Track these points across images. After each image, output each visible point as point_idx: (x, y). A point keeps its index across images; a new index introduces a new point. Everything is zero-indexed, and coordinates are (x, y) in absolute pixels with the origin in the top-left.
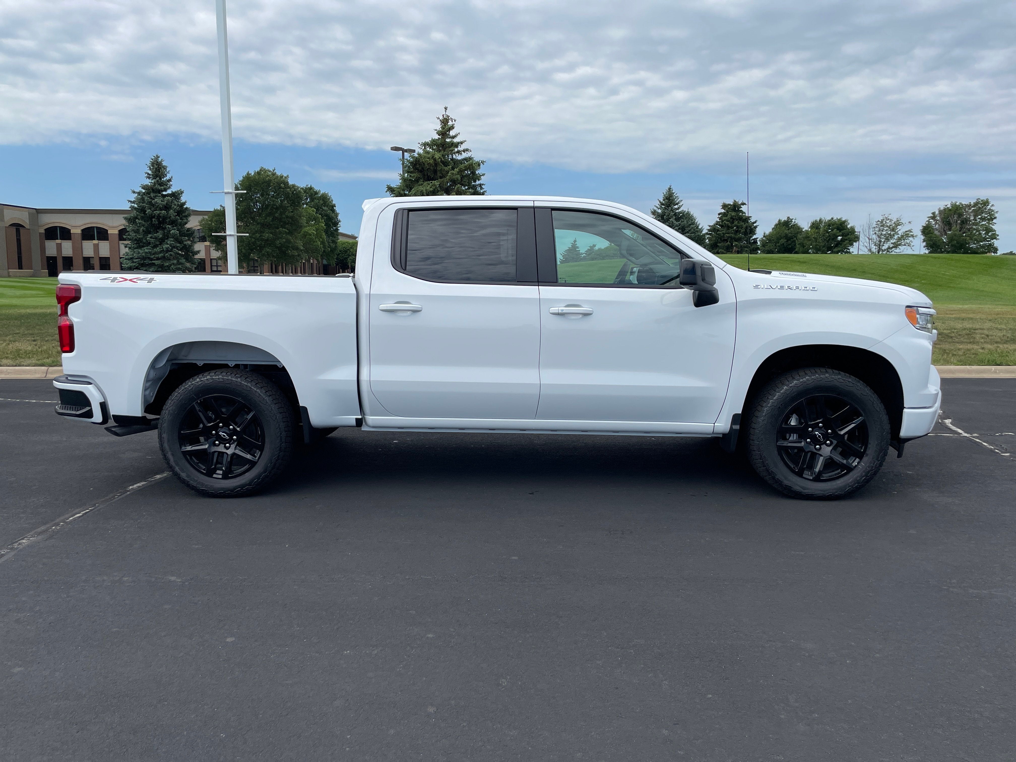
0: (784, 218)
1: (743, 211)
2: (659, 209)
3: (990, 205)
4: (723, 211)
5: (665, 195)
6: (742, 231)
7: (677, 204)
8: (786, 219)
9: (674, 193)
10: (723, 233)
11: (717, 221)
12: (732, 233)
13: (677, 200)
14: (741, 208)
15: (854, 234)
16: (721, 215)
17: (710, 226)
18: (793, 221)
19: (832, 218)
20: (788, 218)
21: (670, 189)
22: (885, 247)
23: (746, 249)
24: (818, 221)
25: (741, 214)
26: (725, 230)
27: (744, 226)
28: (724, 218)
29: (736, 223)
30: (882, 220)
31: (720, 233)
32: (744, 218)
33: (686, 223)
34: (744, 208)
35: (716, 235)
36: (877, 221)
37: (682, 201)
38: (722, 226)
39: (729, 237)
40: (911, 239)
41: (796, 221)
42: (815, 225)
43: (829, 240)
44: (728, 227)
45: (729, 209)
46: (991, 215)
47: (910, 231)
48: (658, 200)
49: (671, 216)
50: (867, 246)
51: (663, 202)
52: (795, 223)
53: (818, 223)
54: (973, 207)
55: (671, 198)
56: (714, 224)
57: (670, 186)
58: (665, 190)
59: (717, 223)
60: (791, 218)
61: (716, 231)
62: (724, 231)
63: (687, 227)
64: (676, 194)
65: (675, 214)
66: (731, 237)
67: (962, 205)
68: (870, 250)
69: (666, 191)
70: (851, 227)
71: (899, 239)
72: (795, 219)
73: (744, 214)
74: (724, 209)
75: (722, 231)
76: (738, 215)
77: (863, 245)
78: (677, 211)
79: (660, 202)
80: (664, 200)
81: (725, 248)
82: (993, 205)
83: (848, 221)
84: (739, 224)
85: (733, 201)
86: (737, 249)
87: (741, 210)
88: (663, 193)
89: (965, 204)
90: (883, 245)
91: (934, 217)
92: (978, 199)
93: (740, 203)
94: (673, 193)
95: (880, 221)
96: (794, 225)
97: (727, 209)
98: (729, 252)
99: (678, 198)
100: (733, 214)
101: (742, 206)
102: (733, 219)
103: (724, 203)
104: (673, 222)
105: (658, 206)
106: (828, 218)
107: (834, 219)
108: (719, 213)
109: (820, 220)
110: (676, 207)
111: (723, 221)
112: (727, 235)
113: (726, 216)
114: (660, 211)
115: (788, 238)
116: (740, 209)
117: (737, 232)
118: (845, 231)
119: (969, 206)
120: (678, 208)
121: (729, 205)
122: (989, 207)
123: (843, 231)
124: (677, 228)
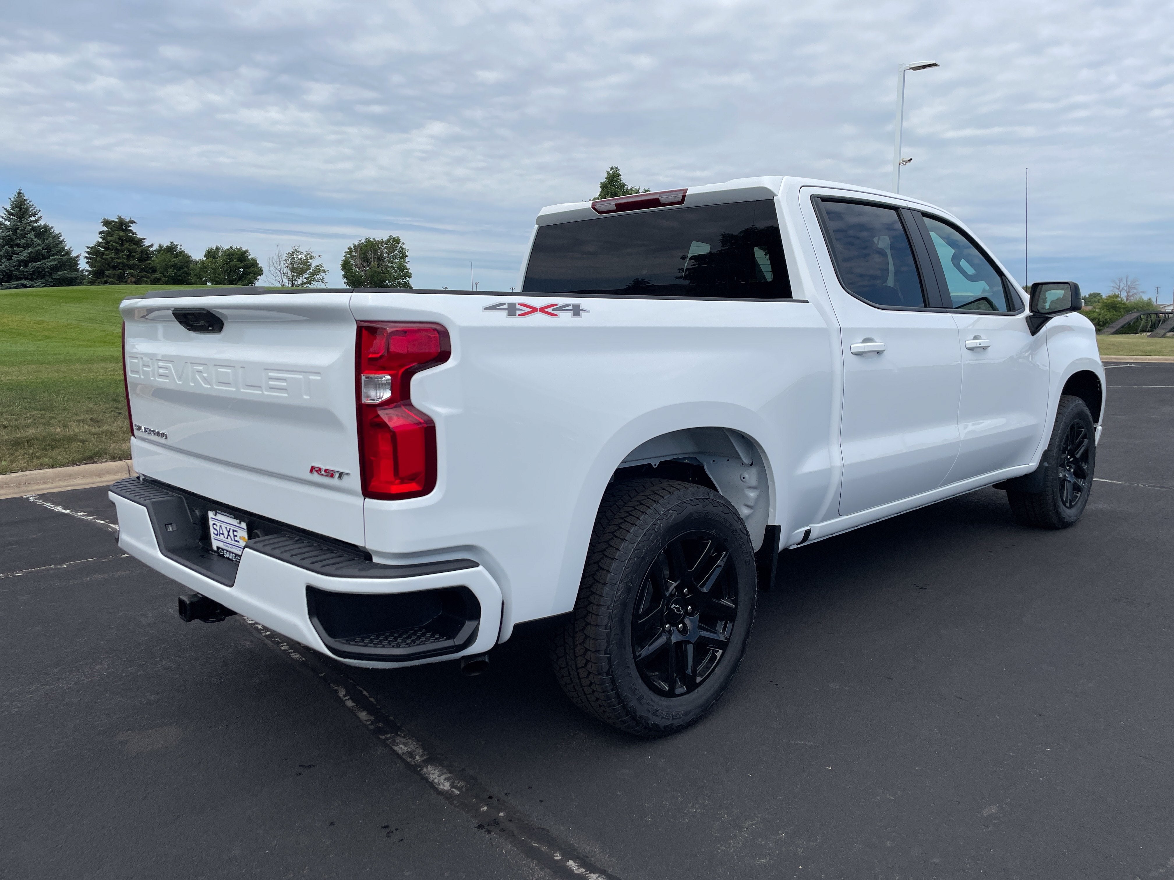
0: (166, 243)
1: (132, 231)
2: (6, 220)
3: (401, 243)
4: (105, 229)
5: (13, 202)
6: (137, 256)
7: (34, 215)
8: (169, 244)
9: (27, 200)
10: (111, 258)
11: (98, 242)
12: (124, 258)
13: (32, 210)
14: (131, 226)
15: (257, 266)
16: (103, 234)
17: (88, 248)
18: (179, 247)
19: (231, 247)
20: (172, 243)
21: (19, 194)
22: (299, 282)
23: (146, 279)
24: (214, 249)
25: (131, 234)
26: (113, 254)
27: (139, 250)
28: (109, 239)
29: (127, 245)
30: (293, 252)
31: (107, 257)
32: (136, 240)
33: (52, 241)
34: (133, 228)
35: (101, 260)
36: (287, 253)
37: (40, 211)
38: (107, 249)
39: (120, 263)
40: (323, 274)
41: (181, 247)
42: (212, 254)
43: (230, 272)
44: (117, 251)
45: (113, 226)
46: (402, 253)
47: (321, 266)
48: (3, 207)
49: (27, 231)
50: (279, 280)
51: (12, 211)
52: (181, 250)
53: (214, 252)
54: (386, 244)
55: (22, 206)
56: (95, 245)
57: (20, 190)
58: (12, 195)
59: (99, 244)
60: (175, 243)
61: (101, 254)
62: (111, 254)
63: (54, 247)
64: (30, 202)
65: (34, 229)
66: (123, 263)
67: (375, 241)
68: (284, 284)
69: (14, 196)
70: (252, 259)
71: (312, 274)
72: (181, 246)
73: (134, 235)
74: (107, 227)
75: (109, 254)
76: (127, 235)
77: (275, 279)
78: (35, 225)
79: (7, 211)
80: (13, 209)
81: (116, 277)
82: (403, 243)
83: (249, 252)
84: (131, 247)
85: (118, 218)
86: (133, 279)
87: (130, 230)
88: (10, 199)
89: (378, 241)
90: (296, 280)
91: (350, 252)
92: (390, 236)
93: (127, 221)
94: (25, 200)
95: (291, 253)
96: (181, 252)
97: (111, 226)
98: (122, 282)
99: (35, 208)
100: (122, 234)
101: (131, 225)
102: (122, 240)
103: (105, 219)
104: (31, 238)
105: (4, 216)
106: (226, 247)
107: (233, 248)
108: (100, 231)
109: (217, 248)
110: (33, 219)
111: (109, 242)
112: (117, 260)
113: (112, 236)
114: (7, 223)
115: (178, 268)
116: (129, 228)
117: (129, 257)
118: (247, 262)
119: (382, 243)
120: (37, 221)
121: (114, 221)
122: (400, 245)
123: (245, 263)
124: (40, 247)
